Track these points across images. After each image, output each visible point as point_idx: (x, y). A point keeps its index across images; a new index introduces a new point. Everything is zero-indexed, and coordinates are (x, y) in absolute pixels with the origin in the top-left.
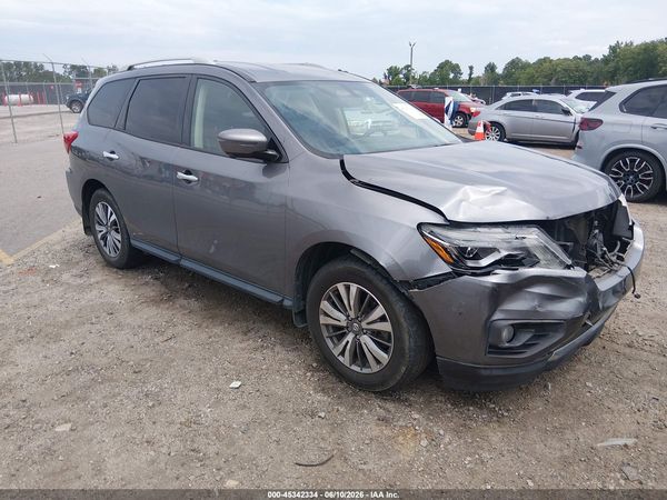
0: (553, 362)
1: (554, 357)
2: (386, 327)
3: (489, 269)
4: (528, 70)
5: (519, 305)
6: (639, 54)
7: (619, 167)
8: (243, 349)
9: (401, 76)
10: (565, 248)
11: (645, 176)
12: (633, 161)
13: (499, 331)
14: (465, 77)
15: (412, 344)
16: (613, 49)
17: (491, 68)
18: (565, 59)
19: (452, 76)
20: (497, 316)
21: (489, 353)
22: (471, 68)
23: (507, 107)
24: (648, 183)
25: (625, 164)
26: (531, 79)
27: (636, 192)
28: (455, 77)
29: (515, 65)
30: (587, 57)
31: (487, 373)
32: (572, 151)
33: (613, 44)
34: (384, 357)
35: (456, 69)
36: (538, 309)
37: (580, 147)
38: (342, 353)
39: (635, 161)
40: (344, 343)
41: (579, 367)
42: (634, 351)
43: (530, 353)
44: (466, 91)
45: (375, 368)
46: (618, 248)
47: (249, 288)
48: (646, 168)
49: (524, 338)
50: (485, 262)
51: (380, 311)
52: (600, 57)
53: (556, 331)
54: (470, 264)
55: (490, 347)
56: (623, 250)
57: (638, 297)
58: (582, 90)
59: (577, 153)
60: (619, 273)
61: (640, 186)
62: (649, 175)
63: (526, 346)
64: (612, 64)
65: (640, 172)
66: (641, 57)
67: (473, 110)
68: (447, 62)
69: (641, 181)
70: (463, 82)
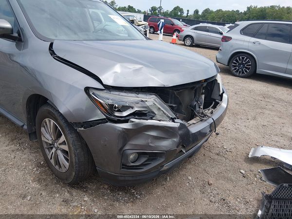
0: (164, 170)
1: (165, 168)
2: (66, 148)
3: (127, 118)
4: (212, 14)
5: (139, 141)
6: (259, 12)
7: (237, 61)
8: (6, 150)
9: (157, 11)
10: (172, 108)
11: (248, 65)
12: (243, 58)
13: (127, 156)
14: (185, 15)
15: (77, 160)
16: (249, 8)
17: (196, 12)
18: (229, 11)
19: (179, 13)
20: (127, 147)
21: (123, 168)
22: (188, 11)
23: (196, 29)
24: (249, 69)
25: (239, 59)
26: (213, 18)
27: (243, 73)
28: (181, 14)
29: (207, 11)
30: (238, 11)
31: (122, 178)
32: (217, 51)
33: (249, 6)
34: (67, 164)
35: (181, 10)
36: (151, 144)
37: (221, 50)
38: (51, 158)
39: (244, 58)
40: (51, 153)
41: (189, 166)
42: (220, 158)
43: (145, 169)
44: (184, 20)
45: (64, 170)
46: (212, 105)
47: (9, 116)
48: (248, 62)
49: (143, 160)
50: (125, 114)
51: (63, 138)
52: (243, 12)
53: (161, 157)
54: (117, 114)
55: (123, 165)
56: (214, 107)
57: (217, 134)
58: (231, 25)
59: (220, 53)
60: (207, 121)
61: (245, 70)
62: (250, 65)
63: (143, 165)
64: (248, 15)
65: (246, 63)
66: (259, 14)
67: (183, 29)
68: (178, 7)
69: (246, 68)
70: (184, 17)
